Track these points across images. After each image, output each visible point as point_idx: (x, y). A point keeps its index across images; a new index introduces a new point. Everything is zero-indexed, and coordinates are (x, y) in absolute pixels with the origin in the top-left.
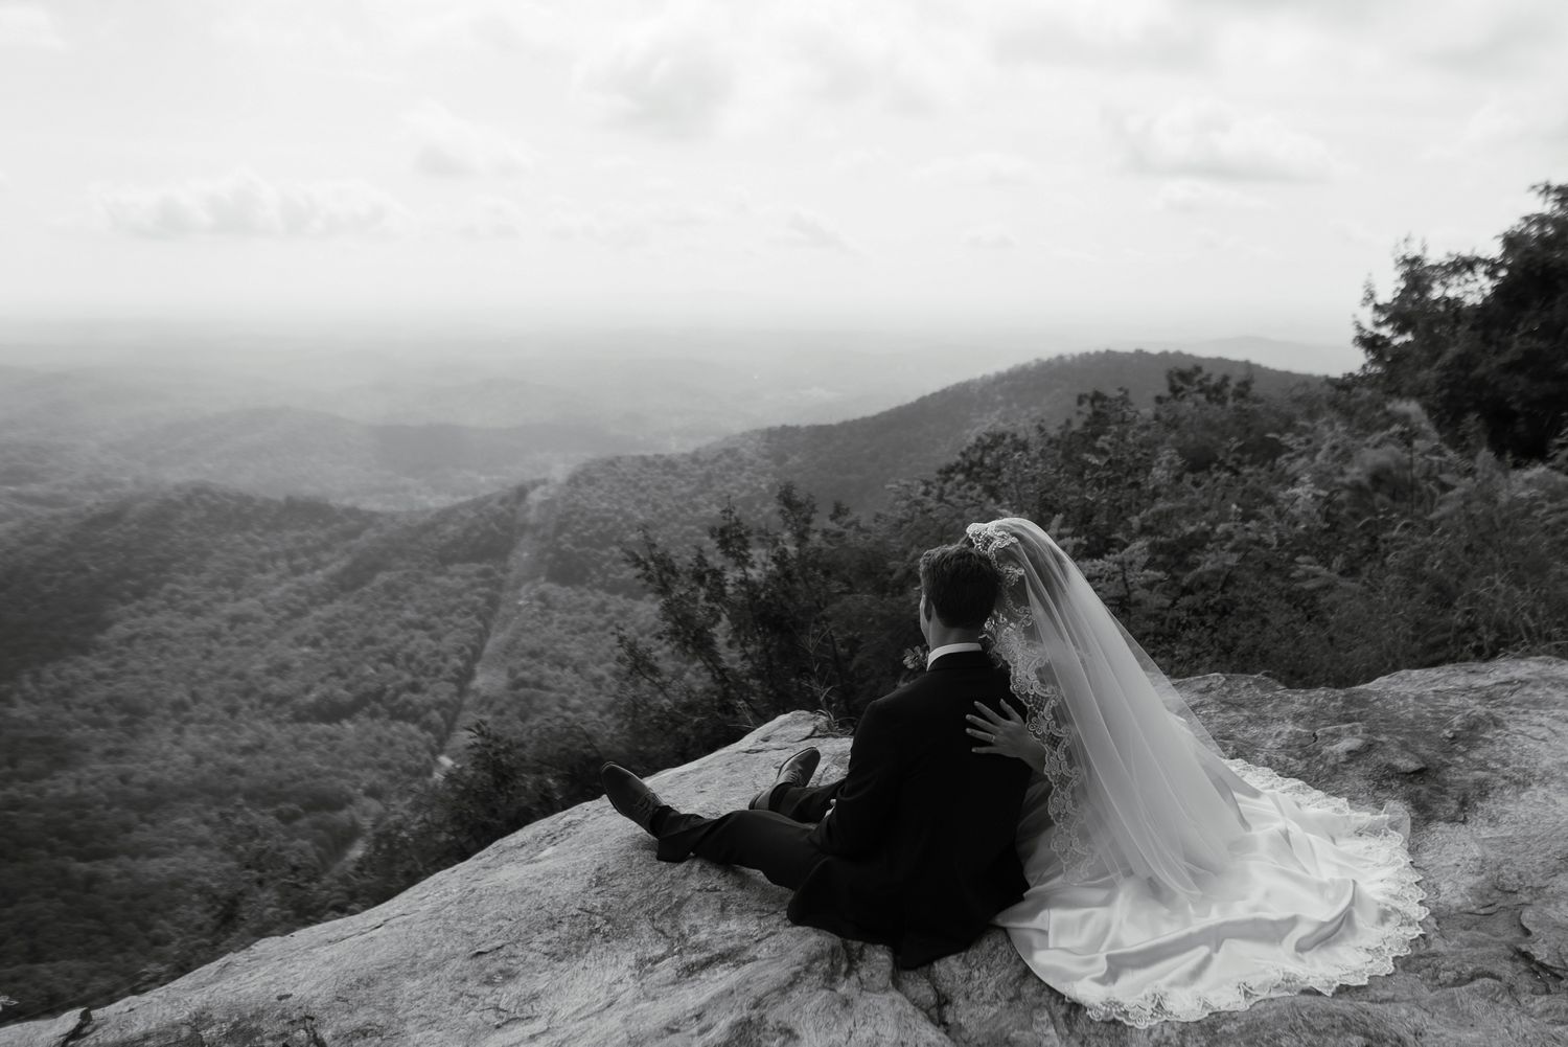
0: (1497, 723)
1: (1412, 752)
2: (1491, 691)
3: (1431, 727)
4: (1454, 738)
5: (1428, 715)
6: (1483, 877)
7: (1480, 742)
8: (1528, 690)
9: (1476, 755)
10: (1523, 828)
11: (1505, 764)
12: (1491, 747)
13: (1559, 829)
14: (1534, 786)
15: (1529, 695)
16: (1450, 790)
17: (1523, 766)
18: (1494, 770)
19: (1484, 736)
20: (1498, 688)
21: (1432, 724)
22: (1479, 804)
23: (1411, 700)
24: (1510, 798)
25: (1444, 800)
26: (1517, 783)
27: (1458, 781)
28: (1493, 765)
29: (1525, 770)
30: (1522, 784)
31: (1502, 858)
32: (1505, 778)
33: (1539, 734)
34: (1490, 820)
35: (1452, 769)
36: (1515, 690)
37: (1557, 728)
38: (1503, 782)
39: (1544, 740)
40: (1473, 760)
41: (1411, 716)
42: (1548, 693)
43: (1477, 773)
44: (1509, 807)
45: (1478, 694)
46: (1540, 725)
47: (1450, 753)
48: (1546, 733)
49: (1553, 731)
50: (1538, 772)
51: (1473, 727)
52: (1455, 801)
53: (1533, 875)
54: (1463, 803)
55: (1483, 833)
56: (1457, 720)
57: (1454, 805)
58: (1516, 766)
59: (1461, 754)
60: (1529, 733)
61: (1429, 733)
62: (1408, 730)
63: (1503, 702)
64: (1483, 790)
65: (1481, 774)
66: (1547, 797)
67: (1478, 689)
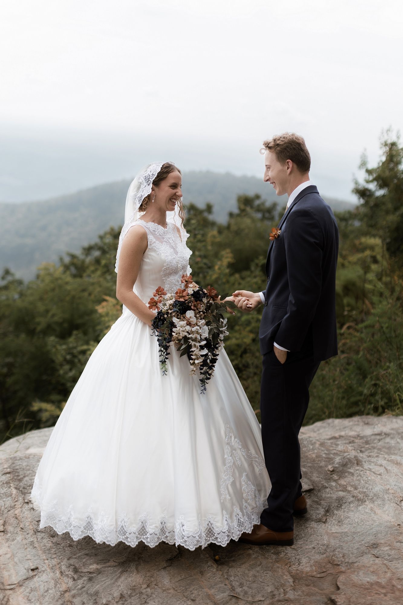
0: (359, 463)
1: (308, 479)
2: (369, 439)
3: (323, 464)
4: (333, 471)
5: (324, 455)
6: (325, 555)
7: (346, 474)
8: (388, 440)
9: (342, 482)
10: (354, 527)
11: (356, 488)
12: (352, 477)
13: (371, 529)
14: (367, 503)
15: (388, 443)
16: (323, 502)
17: (365, 490)
18: (349, 492)
19: (348, 470)
20: (373, 437)
21: (324, 461)
22: (335, 512)
23: (317, 445)
24: (353, 509)
25: (318, 509)
26: (358, 500)
27: (328, 498)
28: (349, 488)
29: (365, 493)
30: (361, 501)
31: (337, 545)
32: (353, 497)
33: (378, 471)
34: (339, 522)
35: (327, 490)
36: (381, 439)
37: (389, 468)
38: (352, 499)
39: (380, 475)
40: (340, 485)
41: (314, 456)
42: (398, 442)
43: (340, 493)
44: (351, 514)
45: (361, 441)
46: (381, 466)
47: (329, 480)
48: (382, 470)
49: (386, 469)
50: (371, 494)
51: (344, 465)
52: (323, 510)
53: (351, 555)
54: (327, 511)
55: (333, 529)
56: (338, 459)
57: (322, 511)
58: (361, 490)
59: (335, 481)
60: (373, 470)
61: (321, 467)
62: (310, 465)
63: (372, 447)
64: (340, 503)
65: (341, 494)
66: (372, 509)
67: (362, 438)
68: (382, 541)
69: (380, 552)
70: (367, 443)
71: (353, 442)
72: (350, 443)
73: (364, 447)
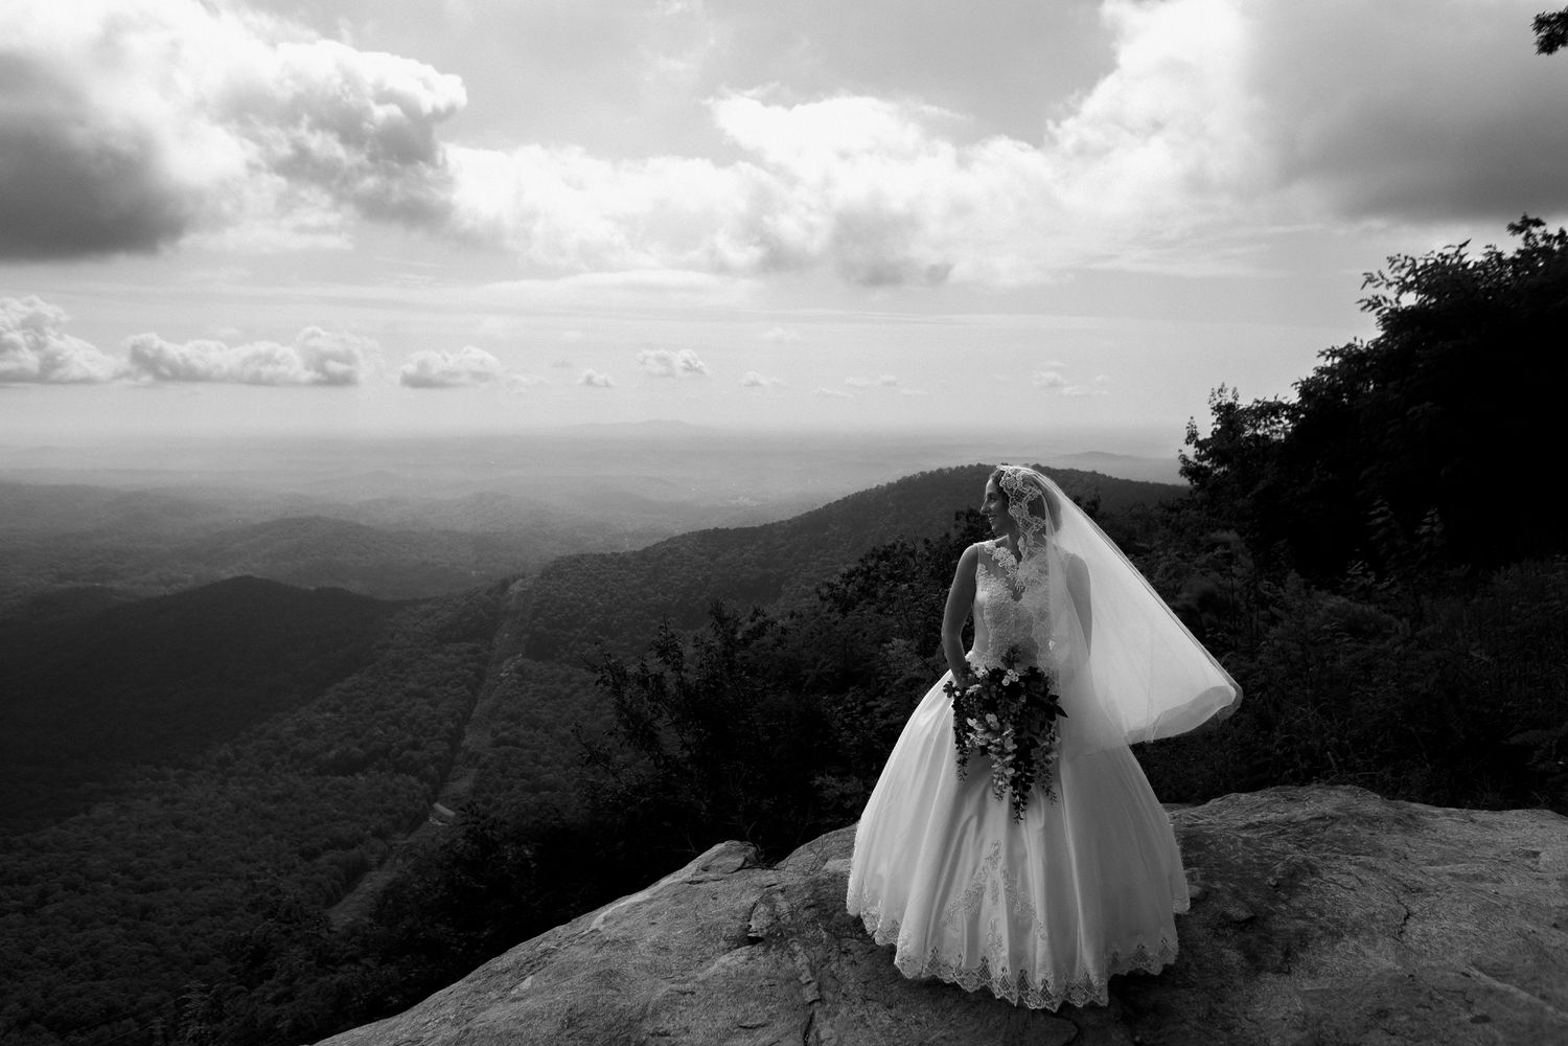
0: (1313, 871)
1: (1243, 900)
2: (1307, 826)
3: (1257, 874)
4: (1277, 885)
5: (1255, 860)
6: (1306, 1033)
7: (1299, 890)
8: (1338, 828)
9: (1296, 903)
10: (1338, 981)
11: (1321, 914)
12: (1309, 895)
13: (1368, 984)
14: (1346, 937)
15: (1339, 832)
16: (1275, 939)
17: (1337, 917)
18: (1312, 920)
19: (1301, 883)
20: (1313, 823)
21: (1259, 870)
22: (1301, 955)
23: (1240, 844)
24: (1326, 948)
25: (1270, 950)
26: (1331, 933)
27: (1282, 931)
28: (1310, 914)
29: (1338, 920)
30: (1336, 936)
31: (1321, 1013)
32: (1321, 928)
33: (1348, 883)
34: (1311, 972)
35: (1277, 918)
36: (1327, 826)
37: (1364, 877)
38: (1320, 932)
39: (1352, 889)
40: (1294, 908)
41: (1240, 862)
42: (1355, 830)
43: (1298, 921)
44: (1326, 958)
45: (1296, 830)
46: (1349, 874)
47: (1274, 900)
48: (1354, 883)
49: (1360, 880)
50: (1349, 924)
51: (1292, 875)
52: (1279, 952)
53: (1348, 1032)
54: (1287, 954)
55: (1305, 984)
56: (1279, 867)
57: (1279, 955)
58: (1330, 916)
59: (1284, 901)
60: (1340, 882)
61: (1256, 879)
62: (1239, 877)
63: (1317, 839)
64: (1304, 939)
65: (1301, 923)
66: (1356, 948)
67: (1297, 824)
68: (1393, 1006)
69: (1395, 1024)
70: (1306, 832)
71: (1283, 832)
72: (1280, 833)
73: (1304, 840)
